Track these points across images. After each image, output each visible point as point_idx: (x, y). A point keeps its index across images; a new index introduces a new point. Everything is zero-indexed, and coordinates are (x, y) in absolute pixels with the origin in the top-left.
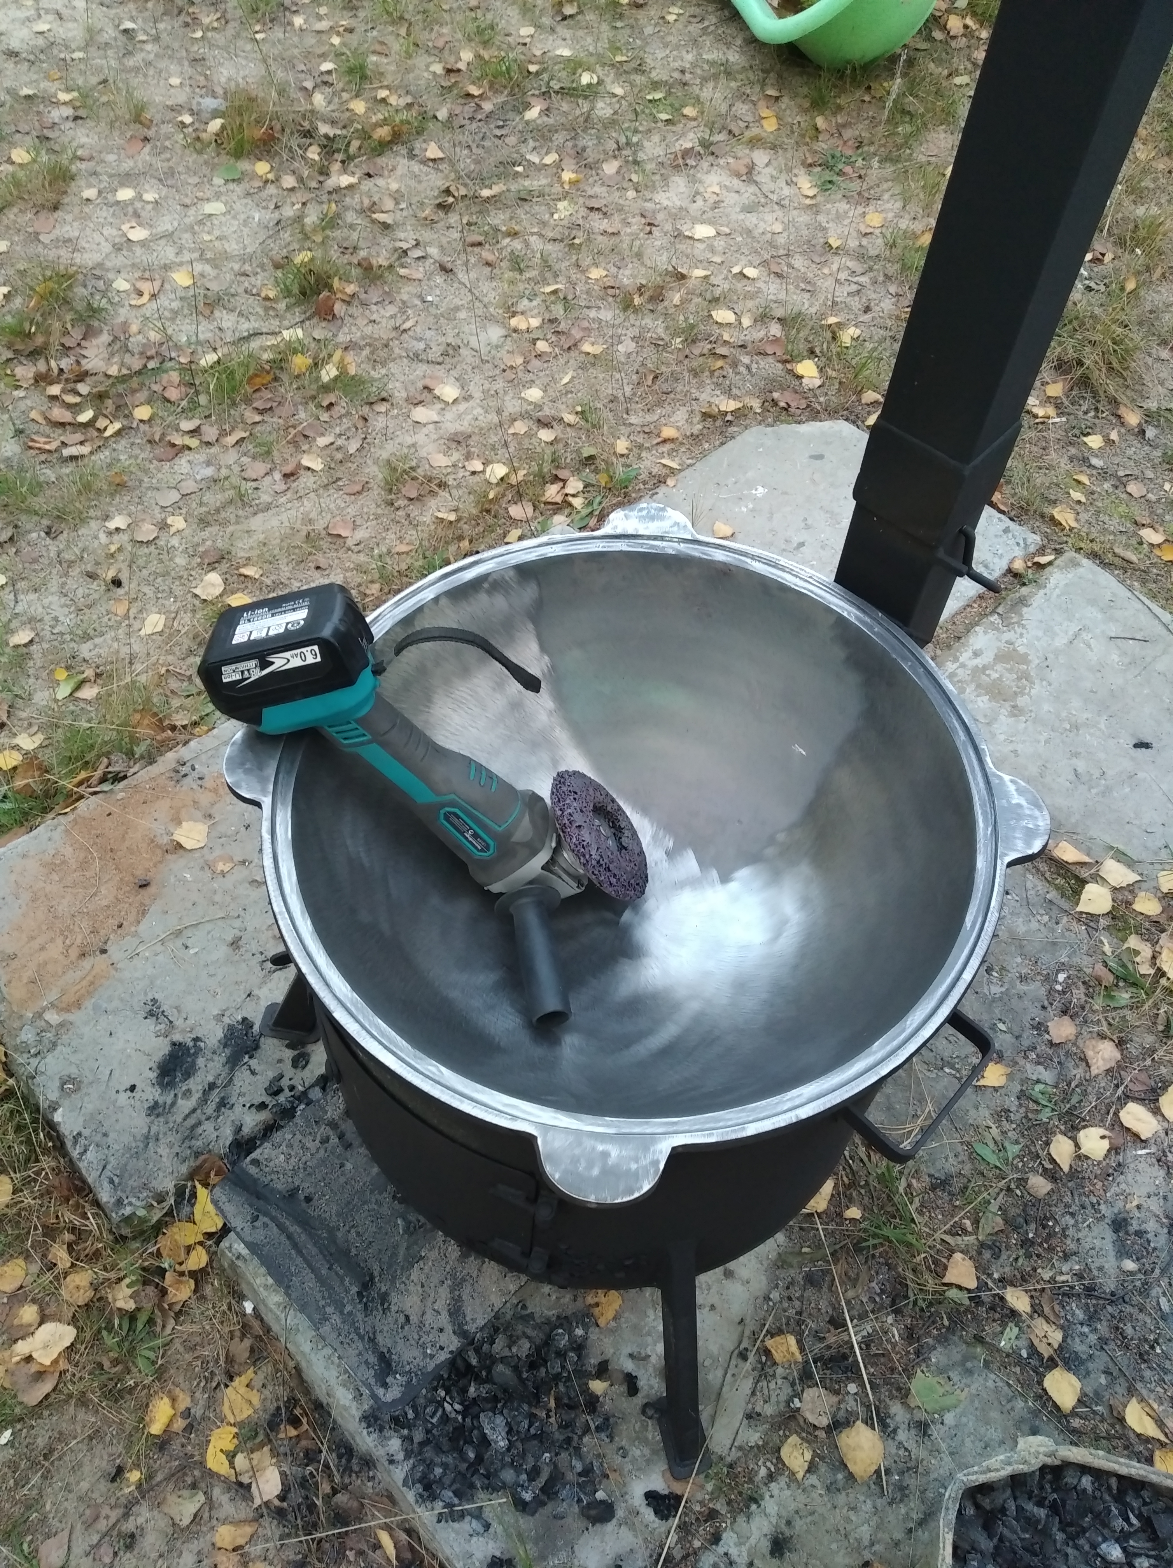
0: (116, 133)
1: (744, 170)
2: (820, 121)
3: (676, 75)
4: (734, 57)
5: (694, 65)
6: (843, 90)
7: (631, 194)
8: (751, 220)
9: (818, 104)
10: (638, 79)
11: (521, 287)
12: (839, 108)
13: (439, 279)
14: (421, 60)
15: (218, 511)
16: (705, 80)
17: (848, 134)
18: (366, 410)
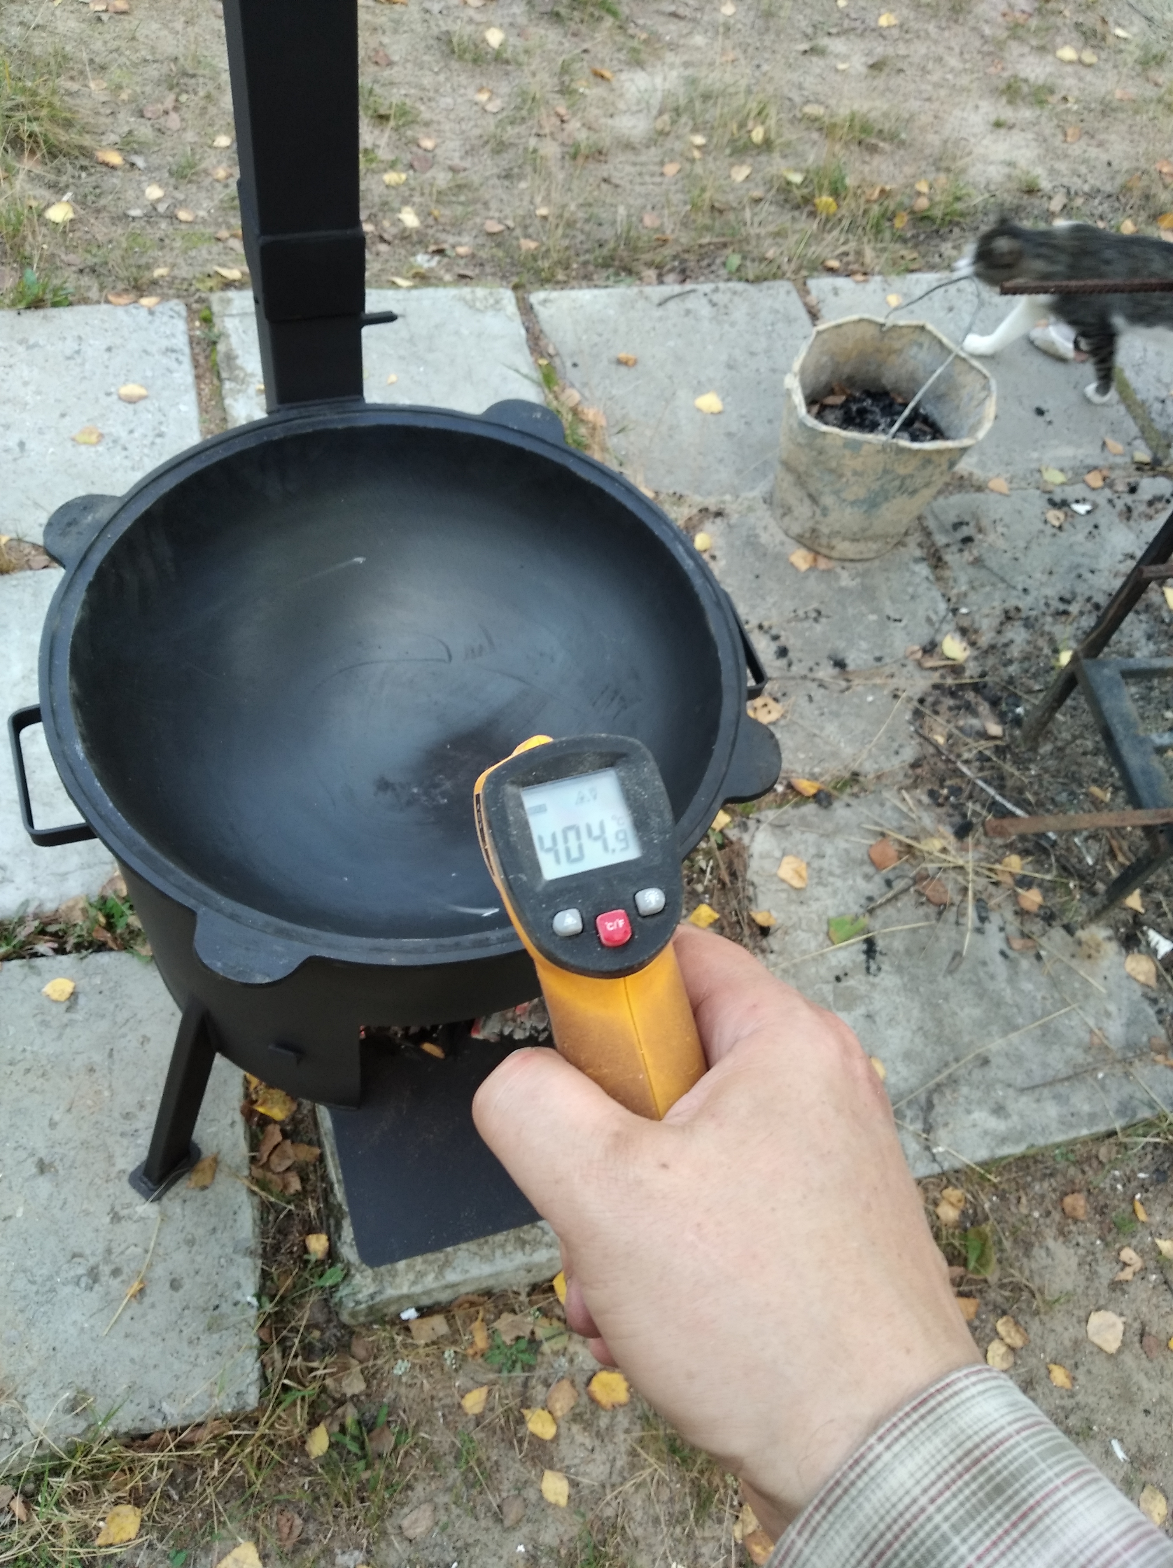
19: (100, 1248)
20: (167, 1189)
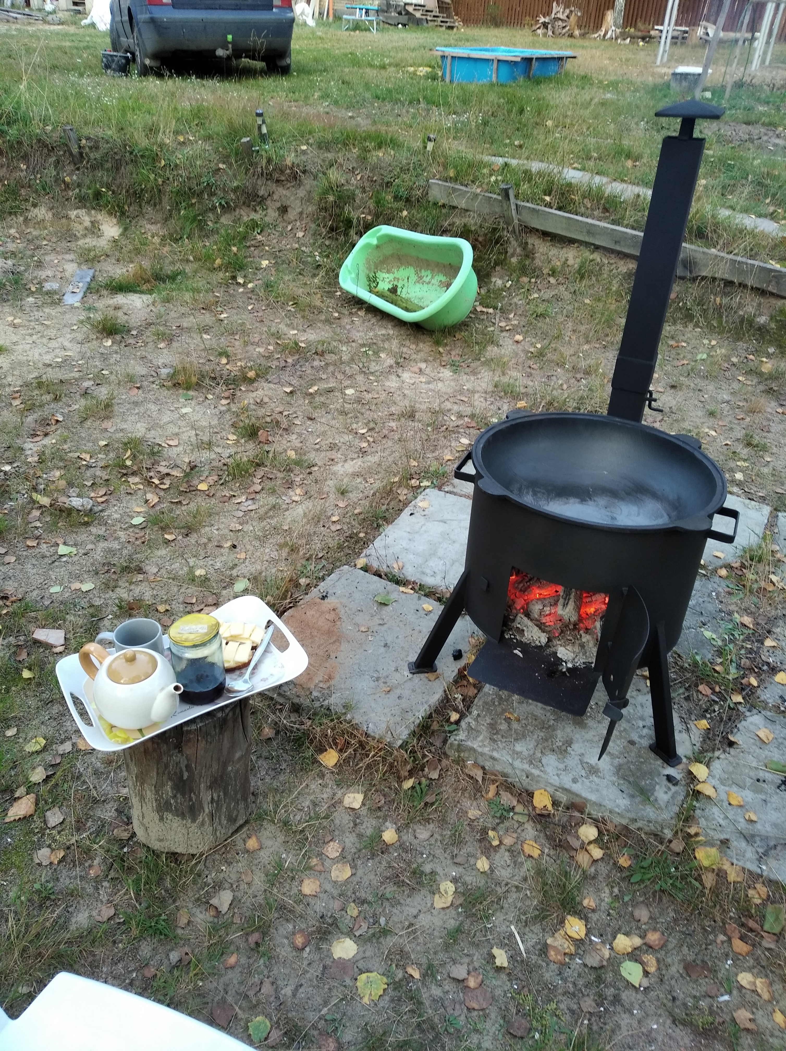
0: (122, 388)
1: (418, 370)
2: (441, 349)
3: (370, 341)
4: (391, 332)
5: (376, 336)
6: (446, 337)
7: (375, 384)
8: (431, 386)
9: (437, 343)
10: (354, 344)
11: (349, 421)
12: (446, 345)
13: (309, 422)
14: (250, 348)
15: (266, 513)
16: (383, 341)
17: (453, 353)
18: (308, 470)
19: (385, 674)
20: (418, 673)
